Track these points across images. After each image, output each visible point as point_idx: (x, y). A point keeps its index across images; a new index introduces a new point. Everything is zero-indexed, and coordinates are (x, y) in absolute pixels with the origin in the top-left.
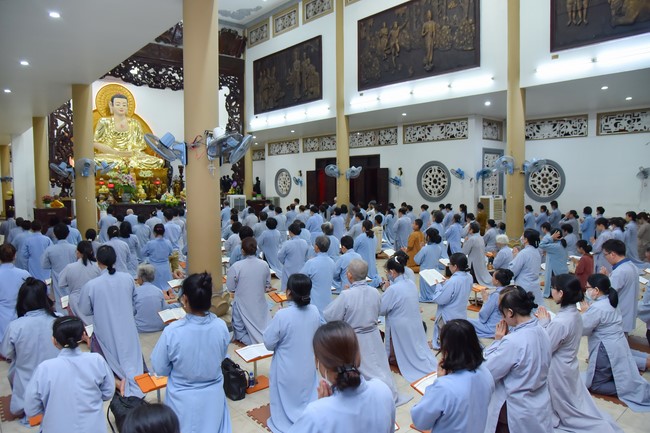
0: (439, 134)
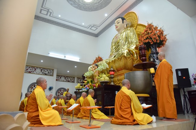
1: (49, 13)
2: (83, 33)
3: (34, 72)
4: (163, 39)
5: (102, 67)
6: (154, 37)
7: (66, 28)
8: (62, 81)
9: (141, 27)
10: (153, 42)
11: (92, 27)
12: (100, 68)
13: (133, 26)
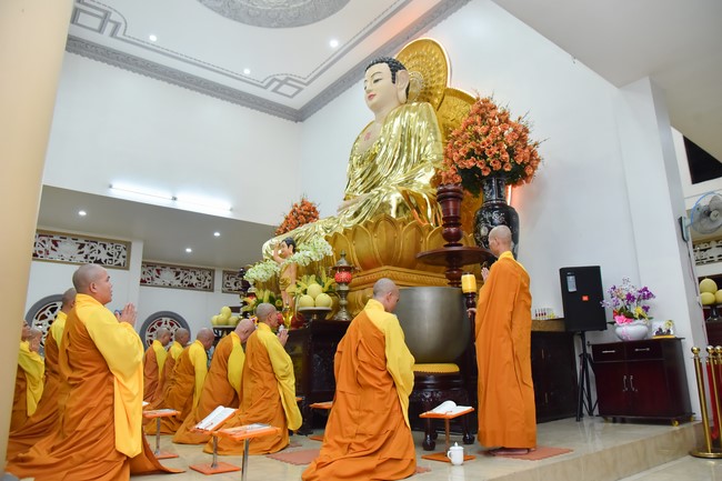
1: (109, 27)
2: (248, 106)
3: (52, 254)
4: (524, 159)
5: (307, 254)
6: (494, 150)
7: (181, 86)
8: (164, 286)
9: (460, 101)
10: (491, 167)
11: (282, 83)
12: (303, 255)
13: (431, 94)
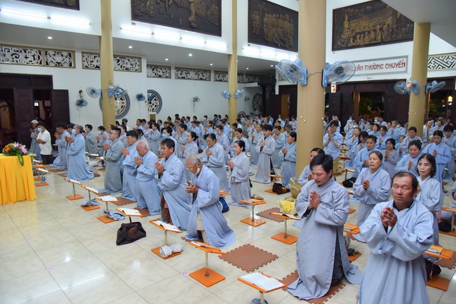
0: (116, 66)
